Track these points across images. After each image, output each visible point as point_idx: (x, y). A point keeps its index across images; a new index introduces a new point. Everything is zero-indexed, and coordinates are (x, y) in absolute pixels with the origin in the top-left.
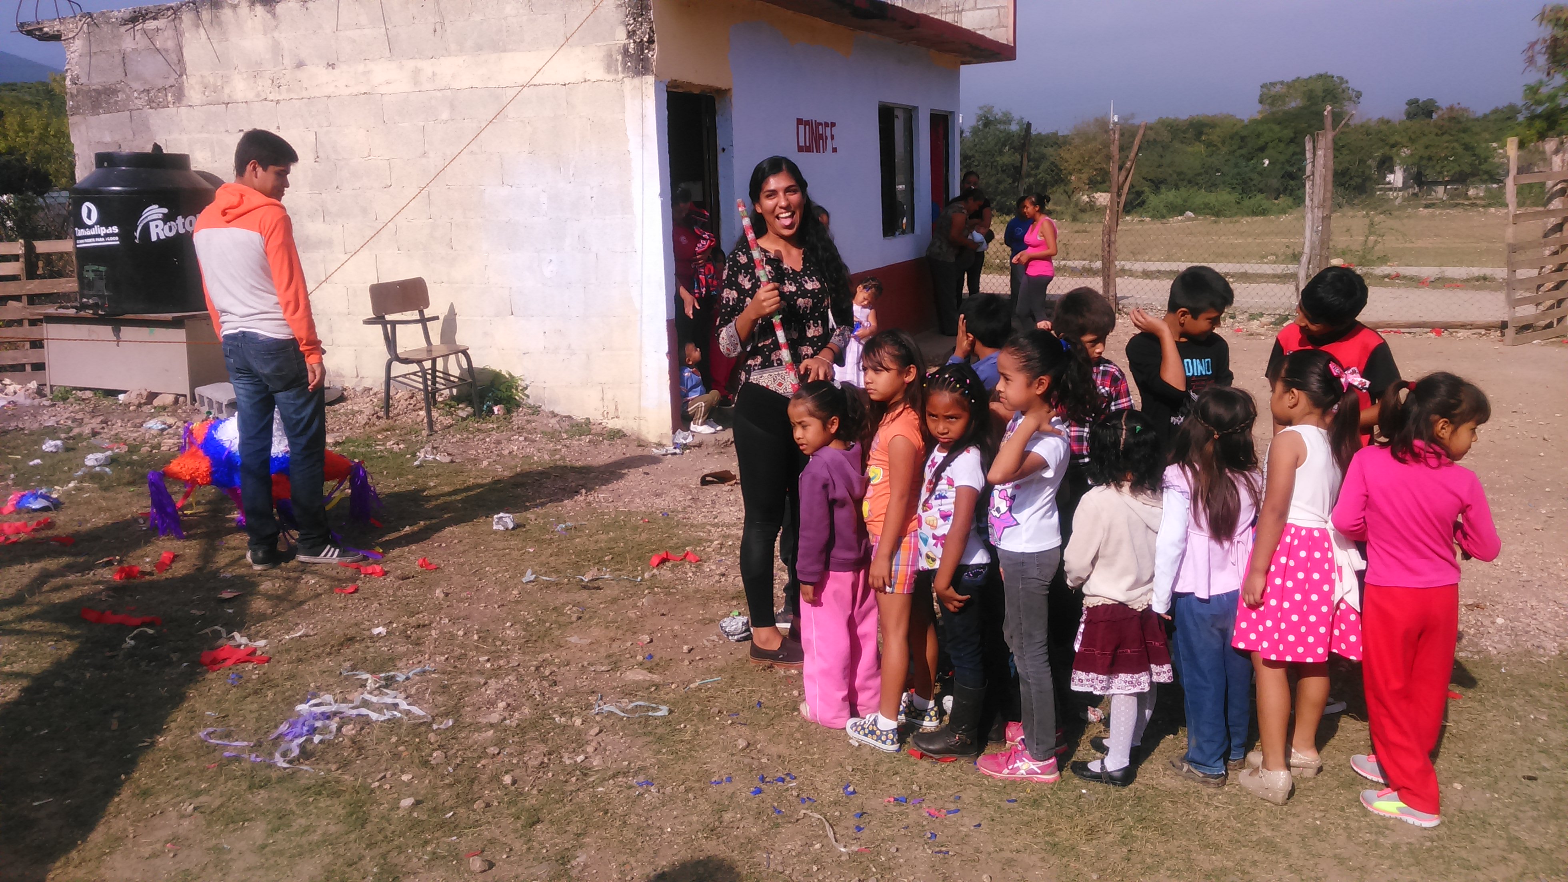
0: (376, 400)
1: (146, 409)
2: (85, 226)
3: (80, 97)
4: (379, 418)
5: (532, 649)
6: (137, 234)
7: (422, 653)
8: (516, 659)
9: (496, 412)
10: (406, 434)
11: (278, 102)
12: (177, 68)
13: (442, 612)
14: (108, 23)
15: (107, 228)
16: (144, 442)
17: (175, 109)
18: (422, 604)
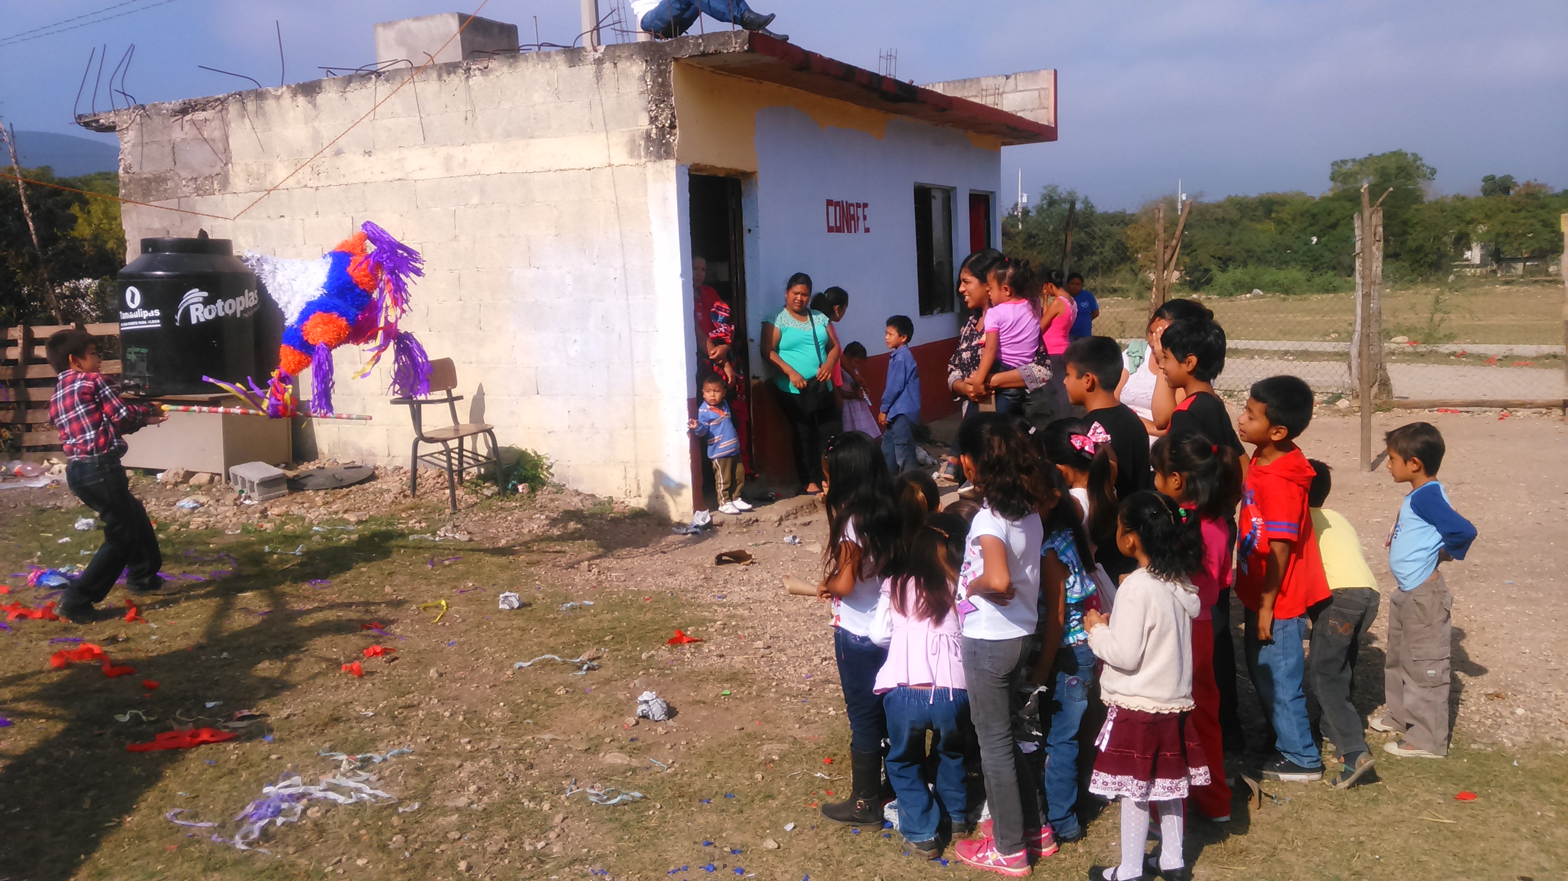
0: (405, 479)
1: (182, 487)
2: (128, 310)
3: (132, 185)
4: (405, 496)
5: (515, 731)
6: (178, 317)
7: (406, 734)
8: (499, 739)
9: (521, 490)
10: (430, 513)
11: (317, 188)
12: (223, 157)
13: (433, 692)
14: (159, 114)
15: (149, 311)
16: (175, 520)
17: (221, 196)
18: (414, 684)
